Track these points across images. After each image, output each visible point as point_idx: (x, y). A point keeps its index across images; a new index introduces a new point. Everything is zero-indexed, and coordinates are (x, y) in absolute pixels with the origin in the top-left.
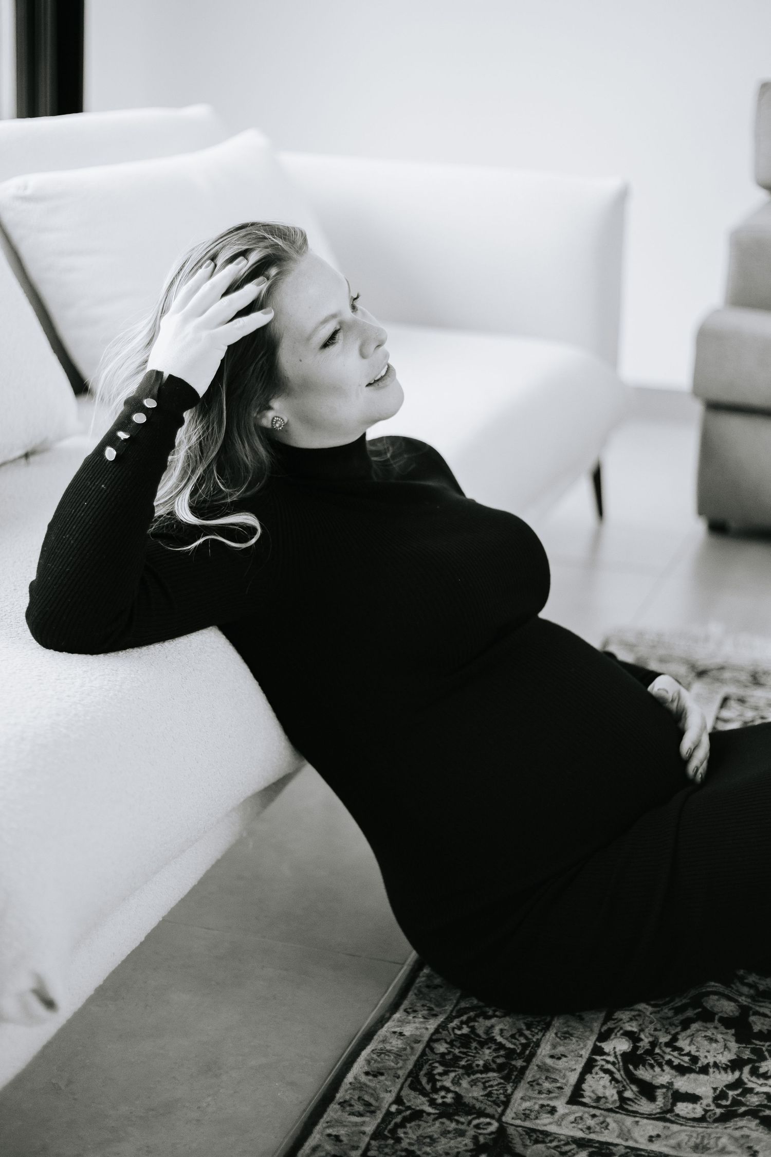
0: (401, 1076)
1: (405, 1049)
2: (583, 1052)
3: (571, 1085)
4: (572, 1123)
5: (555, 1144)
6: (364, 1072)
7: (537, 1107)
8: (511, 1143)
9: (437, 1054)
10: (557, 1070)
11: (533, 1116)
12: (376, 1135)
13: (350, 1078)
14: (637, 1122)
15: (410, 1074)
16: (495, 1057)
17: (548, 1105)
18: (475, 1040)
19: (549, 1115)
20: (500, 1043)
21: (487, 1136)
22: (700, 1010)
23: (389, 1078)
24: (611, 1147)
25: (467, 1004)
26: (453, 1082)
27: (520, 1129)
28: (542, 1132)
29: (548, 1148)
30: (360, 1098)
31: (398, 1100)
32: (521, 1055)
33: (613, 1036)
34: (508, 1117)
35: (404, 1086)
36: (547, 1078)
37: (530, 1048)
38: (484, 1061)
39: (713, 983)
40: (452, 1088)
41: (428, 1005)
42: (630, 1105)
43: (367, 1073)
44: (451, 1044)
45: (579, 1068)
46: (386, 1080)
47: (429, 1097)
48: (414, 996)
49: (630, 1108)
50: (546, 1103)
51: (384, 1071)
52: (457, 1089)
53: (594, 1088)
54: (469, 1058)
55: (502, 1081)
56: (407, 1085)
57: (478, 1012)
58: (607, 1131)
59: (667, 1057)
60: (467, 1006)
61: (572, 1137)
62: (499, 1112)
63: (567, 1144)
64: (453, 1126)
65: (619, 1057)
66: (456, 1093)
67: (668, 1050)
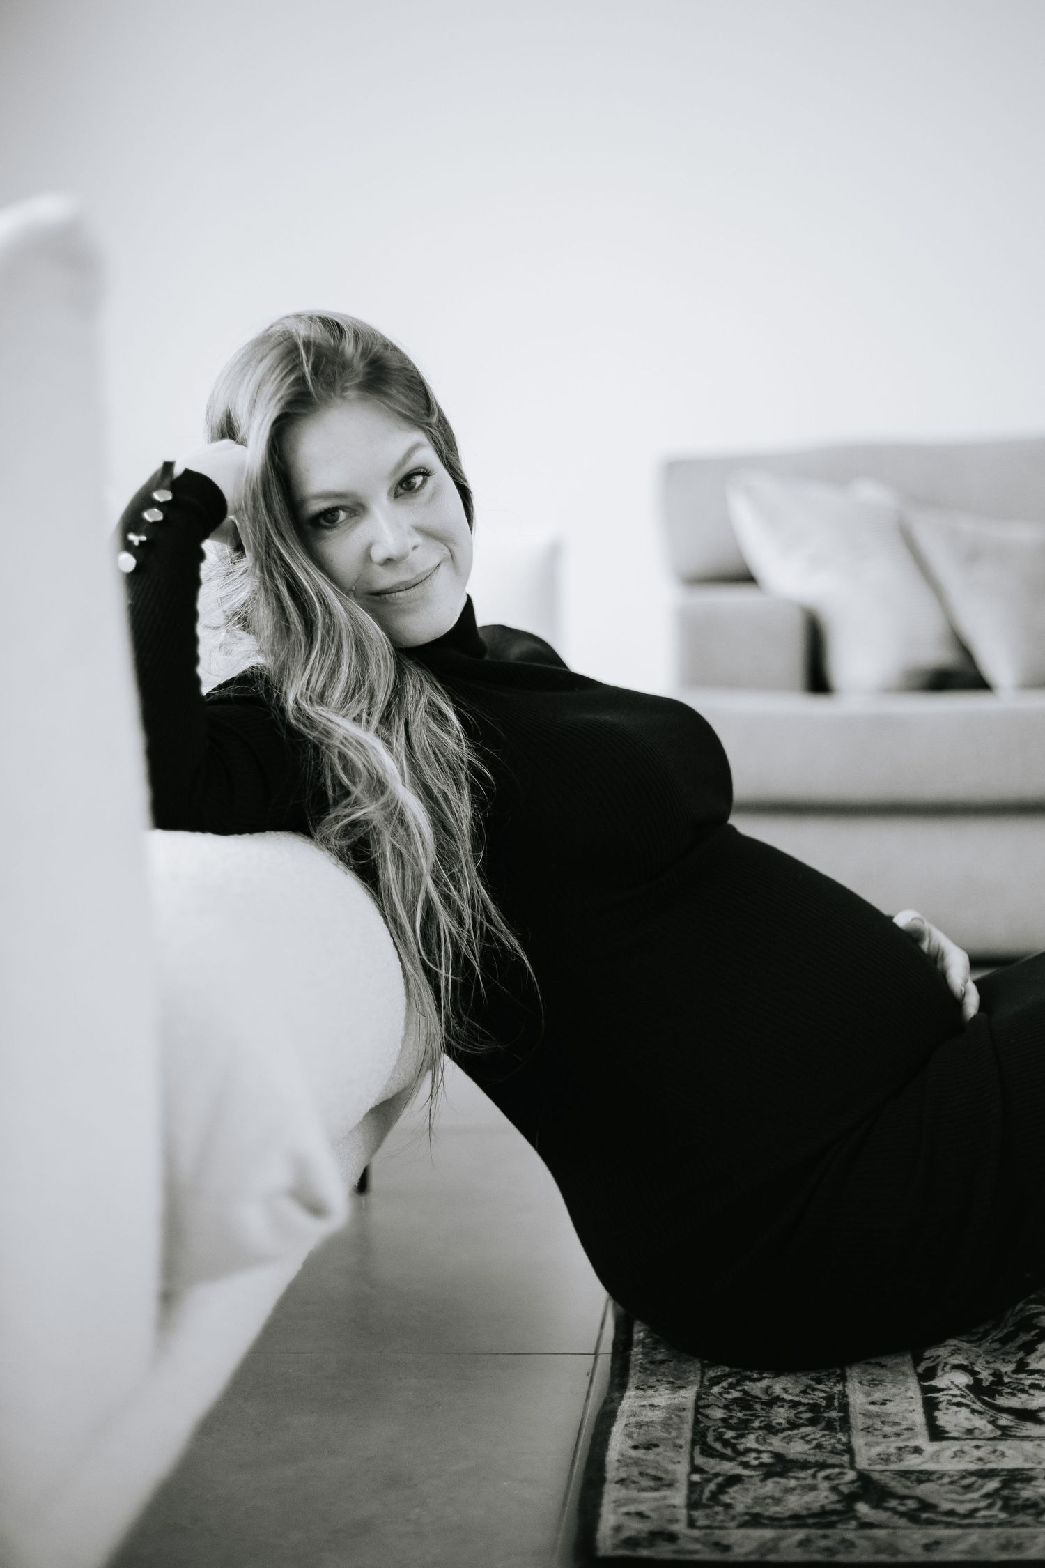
0: (684, 1446)
1: (670, 1418)
2: (910, 1394)
3: (921, 1425)
4: (953, 1458)
5: (946, 1480)
6: (630, 1447)
7: (892, 1450)
8: (888, 1487)
9: (715, 1420)
10: (889, 1414)
11: (893, 1458)
12: (692, 1505)
13: (612, 1455)
14: (1039, 1445)
15: (693, 1443)
16: (797, 1414)
17: (907, 1447)
18: (757, 1403)
19: (916, 1455)
20: (791, 1401)
21: (850, 1485)
22: (1037, 1331)
23: (668, 1449)
24: (1026, 1472)
25: (717, 1372)
26: (757, 1440)
27: (888, 1473)
28: (921, 1472)
29: (942, 1485)
30: (641, 1474)
31: (695, 1469)
32: (829, 1406)
33: (940, 1373)
34: (862, 1463)
35: (695, 1455)
36: (883, 1423)
37: (837, 1400)
38: (784, 1419)
39: (1034, 1306)
40: (762, 1448)
41: (665, 1380)
42: (1014, 1431)
43: (635, 1447)
44: (726, 1407)
45: (918, 1406)
46: (665, 1451)
47: (736, 1461)
48: (638, 1374)
49: (1018, 1434)
50: (902, 1444)
51: (657, 1442)
52: (770, 1448)
53: (954, 1422)
54: (762, 1419)
55: (826, 1432)
56: (698, 1453)
57: (738, 1377)
58: (1005, 1459)
59: (1028, 1382)
60: (719, 1374)
61: (965, 1471)
62: (847, 1461)
63: (963, 1477)
64: (793, 1483)
65: (964, 1389)
66: (771, 1452)
67: (1022, 1376)
